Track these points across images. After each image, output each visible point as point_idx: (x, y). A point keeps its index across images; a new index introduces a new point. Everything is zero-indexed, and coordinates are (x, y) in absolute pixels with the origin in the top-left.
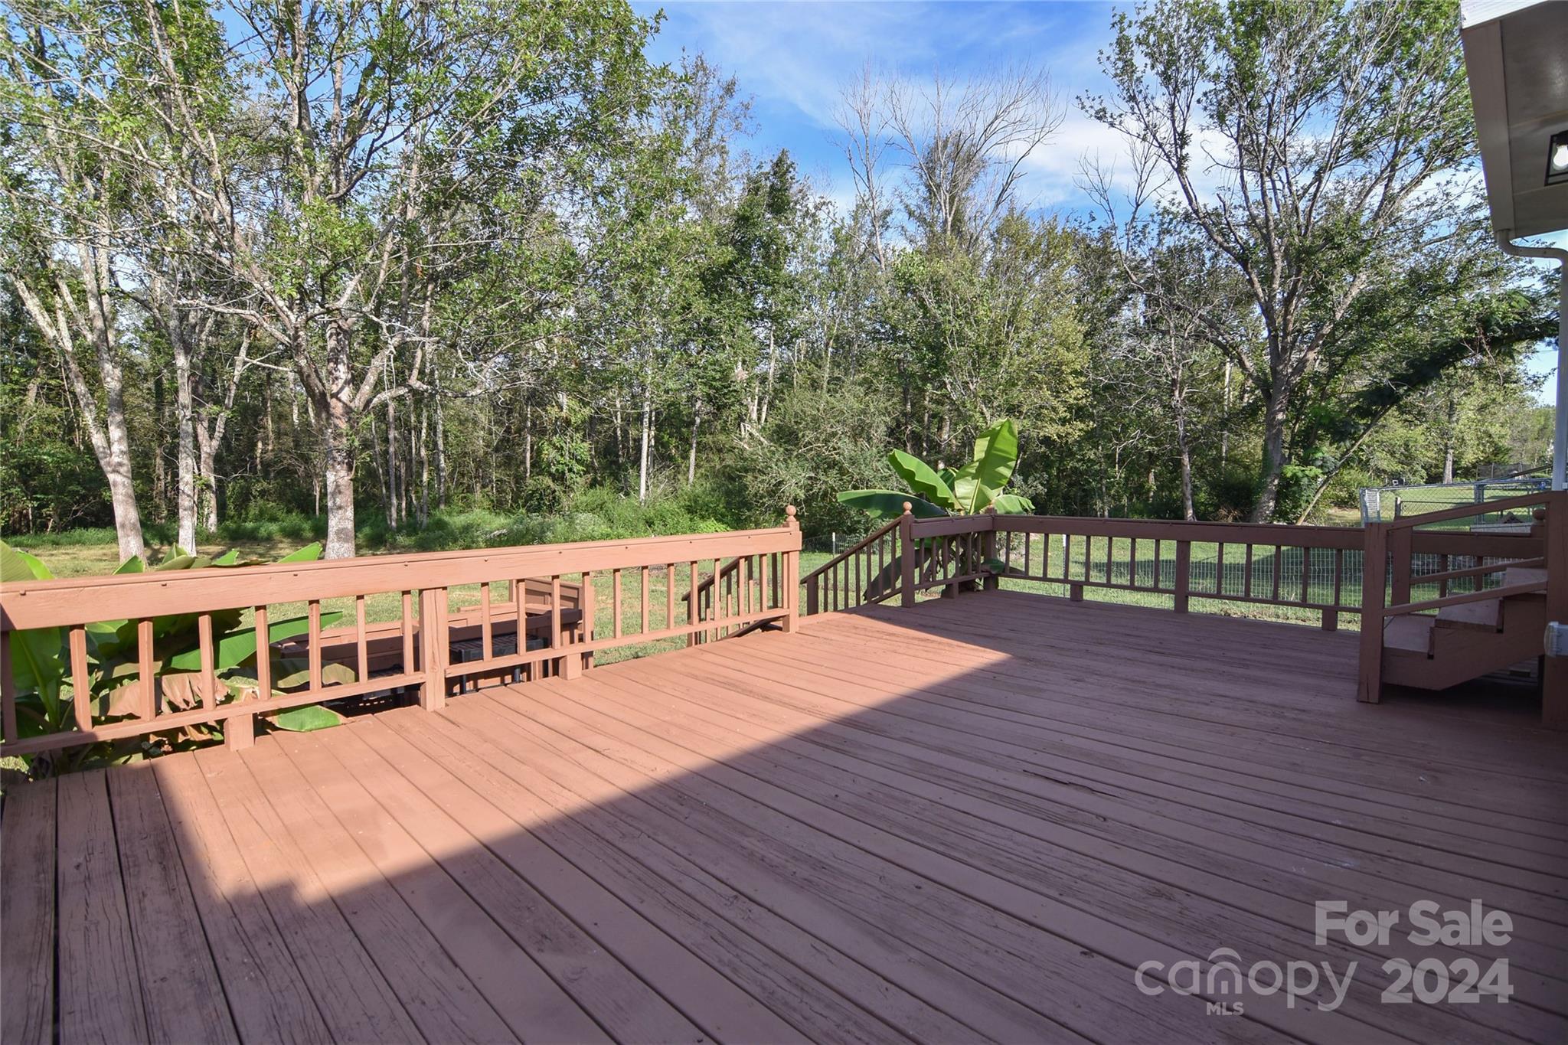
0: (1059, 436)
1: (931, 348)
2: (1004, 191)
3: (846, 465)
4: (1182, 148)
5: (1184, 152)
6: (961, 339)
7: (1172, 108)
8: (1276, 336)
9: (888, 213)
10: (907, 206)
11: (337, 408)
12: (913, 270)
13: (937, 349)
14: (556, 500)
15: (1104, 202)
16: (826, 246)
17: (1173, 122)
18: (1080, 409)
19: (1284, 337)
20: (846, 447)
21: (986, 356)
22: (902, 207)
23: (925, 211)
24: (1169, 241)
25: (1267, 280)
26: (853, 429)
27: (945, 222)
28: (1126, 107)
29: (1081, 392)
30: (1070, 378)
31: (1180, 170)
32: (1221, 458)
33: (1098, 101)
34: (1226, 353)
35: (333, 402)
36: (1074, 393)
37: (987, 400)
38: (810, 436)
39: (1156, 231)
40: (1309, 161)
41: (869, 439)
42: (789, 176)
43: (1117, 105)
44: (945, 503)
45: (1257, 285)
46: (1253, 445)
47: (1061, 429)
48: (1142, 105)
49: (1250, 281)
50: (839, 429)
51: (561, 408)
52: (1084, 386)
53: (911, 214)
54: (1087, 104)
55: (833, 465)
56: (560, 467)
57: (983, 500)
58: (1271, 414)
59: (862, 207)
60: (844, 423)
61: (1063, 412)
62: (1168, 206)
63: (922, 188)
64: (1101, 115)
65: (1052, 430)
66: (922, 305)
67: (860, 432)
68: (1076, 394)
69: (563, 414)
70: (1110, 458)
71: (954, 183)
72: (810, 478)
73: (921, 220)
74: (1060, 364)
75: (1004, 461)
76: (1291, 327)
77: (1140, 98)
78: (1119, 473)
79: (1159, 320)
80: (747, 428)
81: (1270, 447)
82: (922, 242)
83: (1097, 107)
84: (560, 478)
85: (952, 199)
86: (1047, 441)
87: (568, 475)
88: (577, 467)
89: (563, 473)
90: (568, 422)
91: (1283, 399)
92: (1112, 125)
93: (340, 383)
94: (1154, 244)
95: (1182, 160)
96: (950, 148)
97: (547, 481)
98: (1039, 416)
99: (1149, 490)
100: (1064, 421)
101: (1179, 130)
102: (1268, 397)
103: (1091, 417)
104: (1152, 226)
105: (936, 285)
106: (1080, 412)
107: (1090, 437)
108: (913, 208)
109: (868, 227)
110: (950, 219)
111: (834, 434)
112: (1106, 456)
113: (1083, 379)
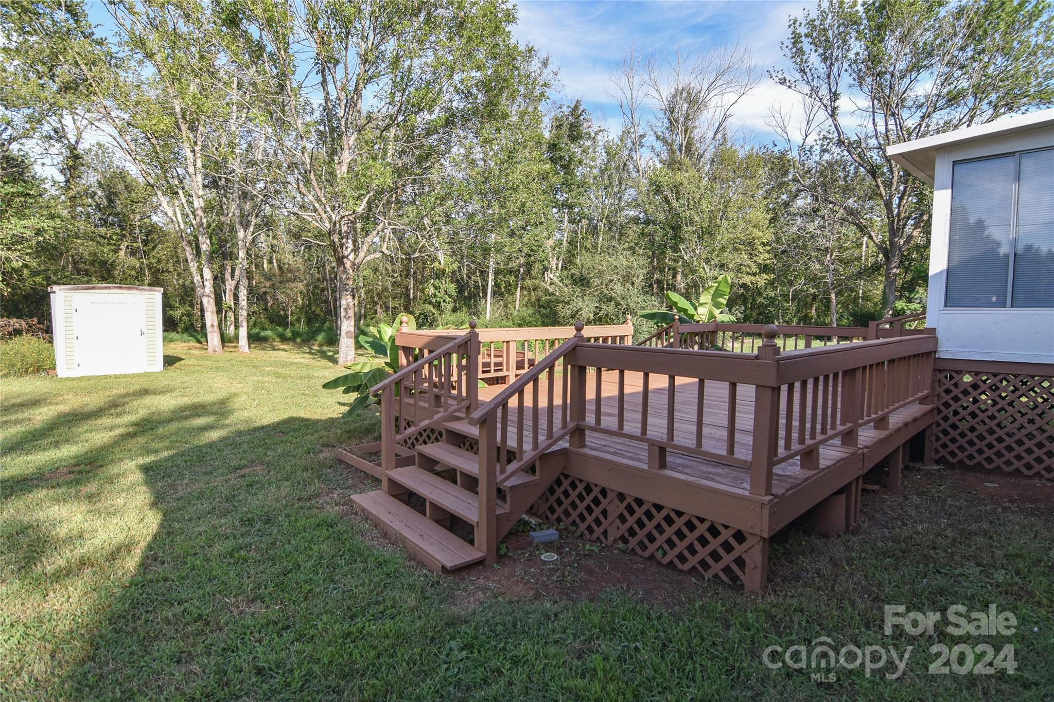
0: (752, 283)
1: (673, 228)
2: (720, 125)
3: (619, 299)
4: (834, 101)
5: (837, 104)
6: (692, 222)
7: (829, 77)
8: (893, 221)
9: (643, 136)
10: (655, 133)
11: (348, 264)
12: (661, 179)
13: (676, 228)
14: (434, 320)
15: (784, 135)
16: (601, 157)
17: (830, 85)
18: (766, 266)
19: (899, 220)
20: (618, 288)
21: (706, 233)
22: (652, 133)
23: (667, 135)
24: (827, 156)
25: (888, 185)
26: (623, 277)
27: (681, 145)
28: (798, 76)
29: (767, 256)
30: (760, 247)
31: (833, 115)
32: (859, 298)
33: (781, 73)
34: (861, 230)
35: (345, 260)
36: (762, 257)
37: (707, 261)
38: (597, 281)
39: (819, 150)
40: (921, 106)
41: (633, 284)
42: (582, 118)
43: (793, 75)
44: (692, 316)
45: (882, 188)
46: (877, 290)
47: (753, 278)
48: (809, 74)
49: (877, 186)
50: (615, 277)
51: (440, 263)
52: (768, 252)
53: (658, 138)
54: (774, 75)
55: (611, 299)
56: (438, 299)
57: (712, 316)
58: (889, 269)
59: (627, 133)
60: (618, 273)
61: (754, 269)
62: (826, 134)
63: (666, 120)
64: (783, 81)
65: (747, 279)
66: (667, 200)
67: (627, 279)
68: (764, 257)
69: (442, 266)
70: (785, 296)
71: (687, 118)
72: (596, 307)
73: (665, 141)
74: (754, 239)
75: (722, 296)
76: (903, 215)
77: (807, 70)
78: (791, 306)
79: (818, 210)
80: (549, 275)
81: (887, 291)
82: (665, 156)
83: (781, 76)
84: (438, 306)
85: (686, 131)
86: (744, 286)
87: (442, 304)
88: (448, 299)
89: (440, 303)
90: (443, 271)
91: (896, 261)
92: (790, 87)
93: (349, 250)
94: (817, 159)
95: (834, 109)
96: (685, 94)
97: (430, 308)
98: (739, 270)
99: (812, 318)
100: (754, 275)
101: (833, 90)
102: (888, 258)
103: (773, 271)
104: (816, 147)
105: (676, 189)
106: (765, 269)
107: (771, 283)
108: (659, 134)
109: (630, 145)
110: (684, 143)
111: (612, 281)
112: (783, 295)
113: (768, 248)
